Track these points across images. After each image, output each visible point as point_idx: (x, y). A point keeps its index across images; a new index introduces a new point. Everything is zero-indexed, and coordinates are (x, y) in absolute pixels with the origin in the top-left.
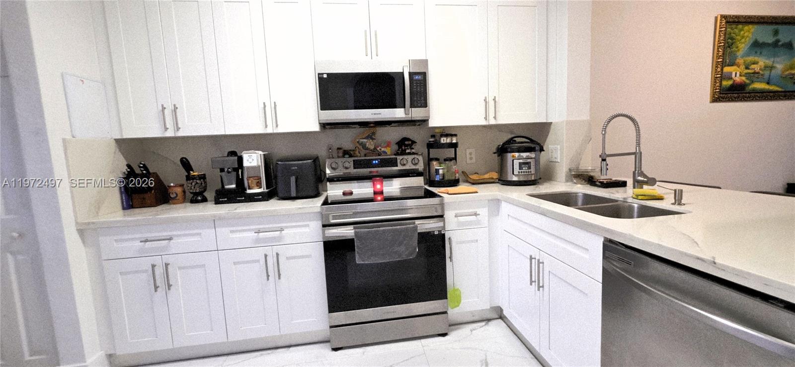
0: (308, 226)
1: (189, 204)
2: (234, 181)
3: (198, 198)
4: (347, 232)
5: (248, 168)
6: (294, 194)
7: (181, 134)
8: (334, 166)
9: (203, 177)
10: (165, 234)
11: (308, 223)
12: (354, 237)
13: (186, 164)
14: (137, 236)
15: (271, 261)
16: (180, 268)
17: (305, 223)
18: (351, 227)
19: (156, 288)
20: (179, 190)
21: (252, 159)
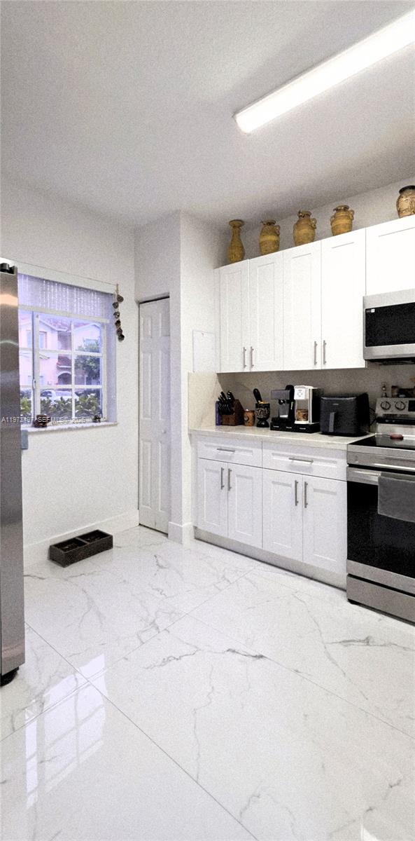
0: (334, 462)
1: (256, 428)
2: (287, 412)
3: (262, 423)
4: (373, 478)
5: (299, 401)
6: (331, 430)
7: (254, 370)
8: (384, 406)
9: (267, 406)
10: (231, 447)
11: (336, 460)
12: (377, 484)
13: (257, 394)
14: (215, 445)
15: (301, 488)
16: (238, 476)
17: (333, 459)
18: (379, 473)
19: (222, 487)
20: (250, 415)
21: (302, 394)
